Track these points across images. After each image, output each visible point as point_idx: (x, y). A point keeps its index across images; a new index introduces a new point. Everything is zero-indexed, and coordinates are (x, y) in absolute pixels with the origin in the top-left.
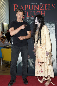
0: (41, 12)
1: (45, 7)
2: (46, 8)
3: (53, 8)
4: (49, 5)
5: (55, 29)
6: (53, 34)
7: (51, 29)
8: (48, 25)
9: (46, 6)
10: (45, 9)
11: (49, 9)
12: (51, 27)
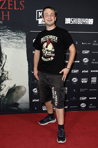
0: (3, 12)
1: (9, 5)
2: (11, 7)
3: (22, 8)
4: (15, 1)
5: (25, 41)
6: (24, 49)
7: (19, 41)
8: (15, 35)
9: (11, 3)
10: (9, 8)
11: (15, 8)
12: (19, 38)
